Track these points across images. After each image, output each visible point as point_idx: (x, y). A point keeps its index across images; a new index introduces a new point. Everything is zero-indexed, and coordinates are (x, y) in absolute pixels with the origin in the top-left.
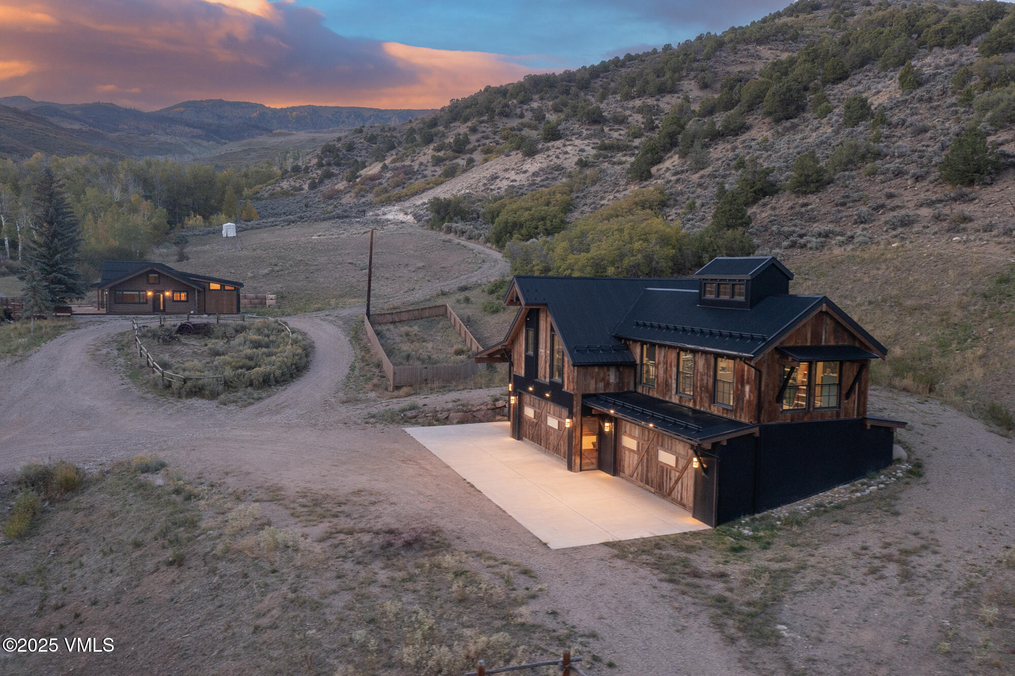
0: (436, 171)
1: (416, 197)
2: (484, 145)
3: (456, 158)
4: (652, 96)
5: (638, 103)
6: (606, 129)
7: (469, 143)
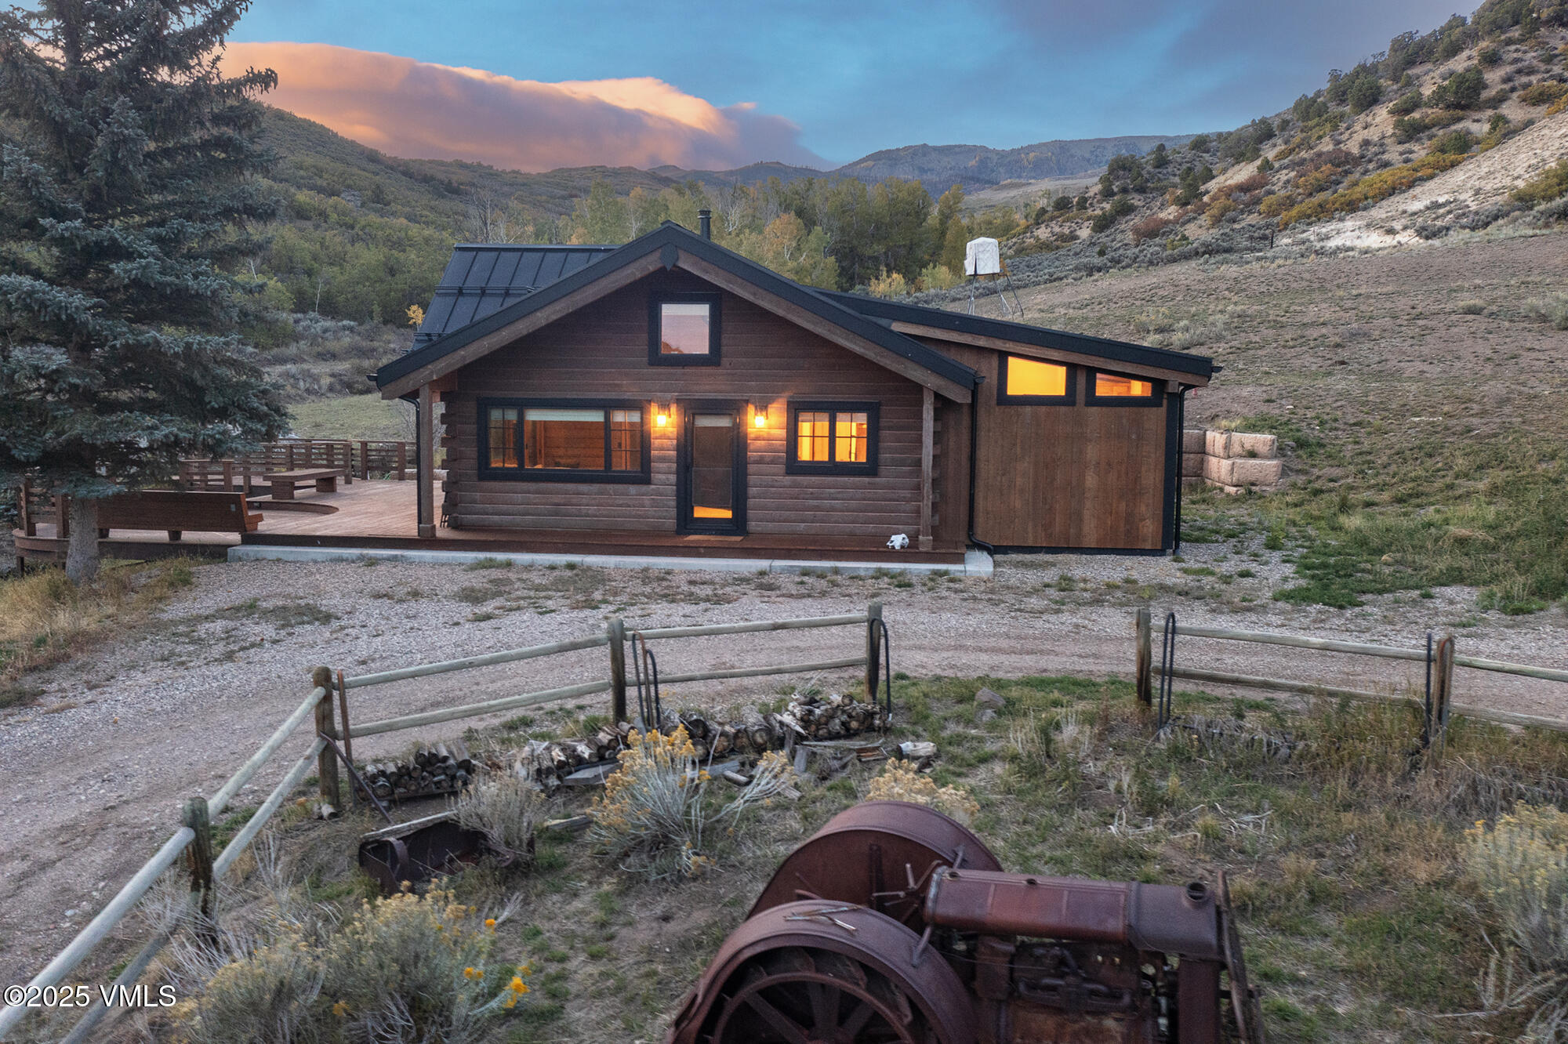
0: (1411, 152)
1: (1398, 197)
2: (1526, 86)
3: (1459, 119)
7: (1485, 87)
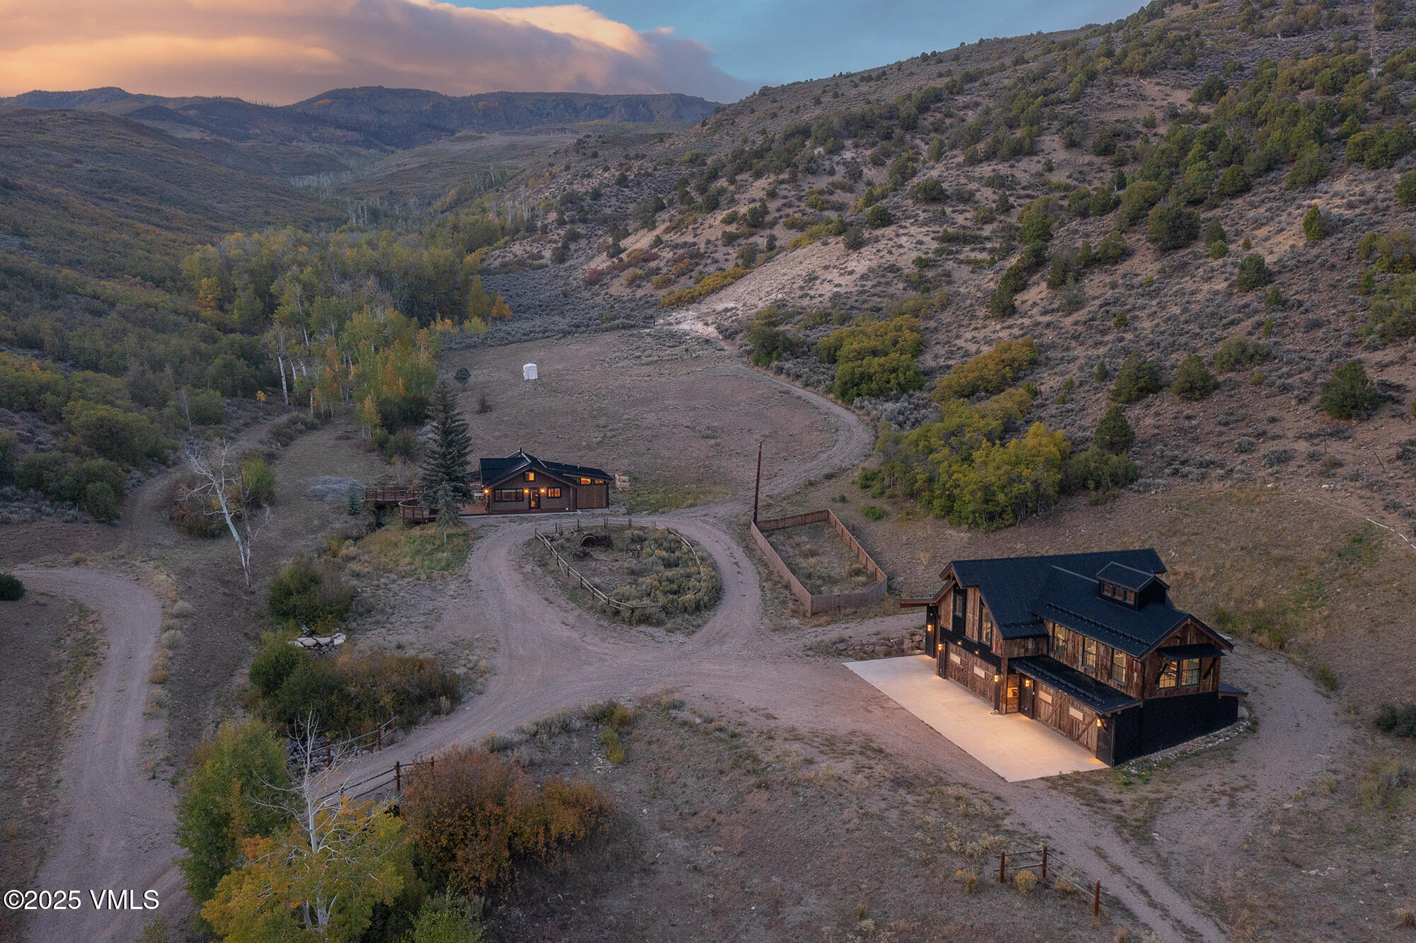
0: (729, 254)
1: (714, 297)
2: (787, 216)
3: (752, 235)
4: (1004, 160)
5: (986, 170)
6: (948, 210)
7: (768, 213)
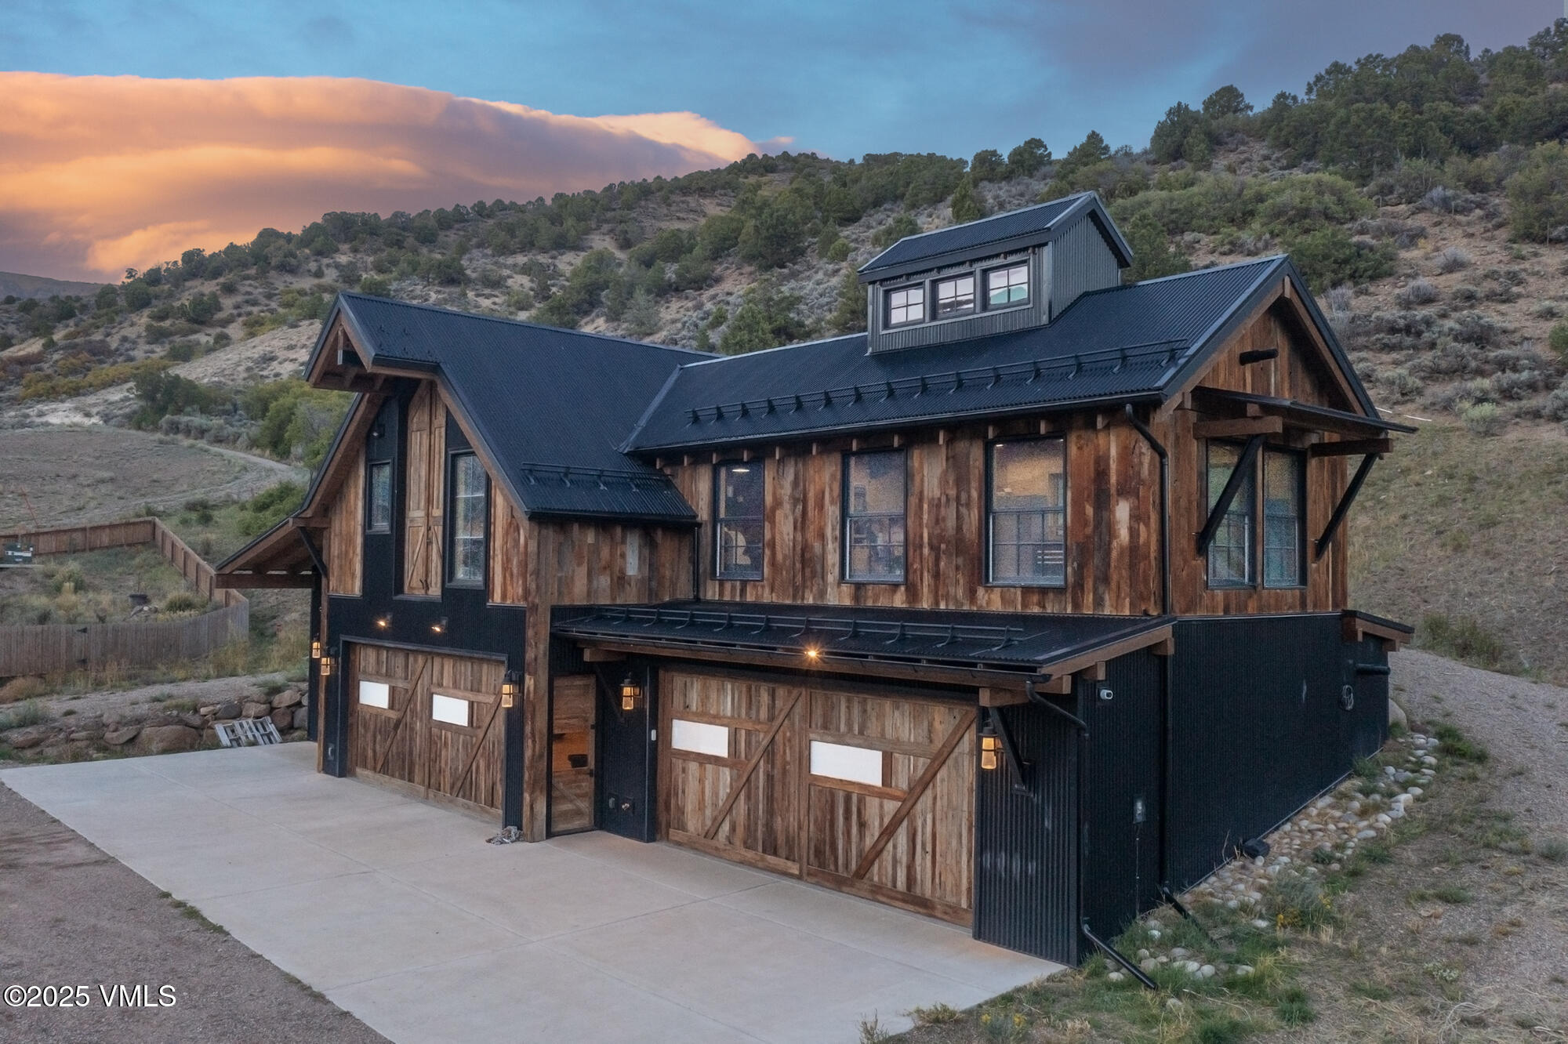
0: (153, 351)
3: (195, 332)
5: (521, 259)
7: (220, 309)
